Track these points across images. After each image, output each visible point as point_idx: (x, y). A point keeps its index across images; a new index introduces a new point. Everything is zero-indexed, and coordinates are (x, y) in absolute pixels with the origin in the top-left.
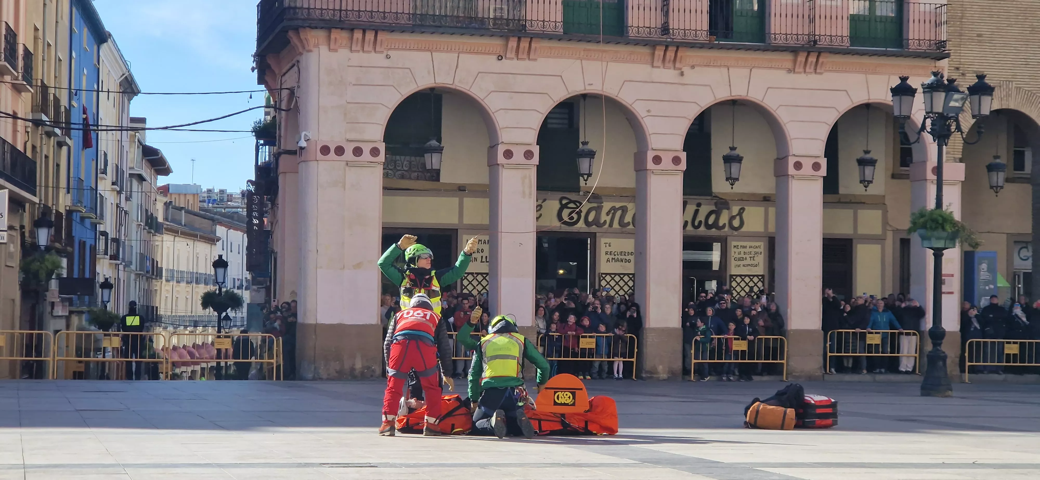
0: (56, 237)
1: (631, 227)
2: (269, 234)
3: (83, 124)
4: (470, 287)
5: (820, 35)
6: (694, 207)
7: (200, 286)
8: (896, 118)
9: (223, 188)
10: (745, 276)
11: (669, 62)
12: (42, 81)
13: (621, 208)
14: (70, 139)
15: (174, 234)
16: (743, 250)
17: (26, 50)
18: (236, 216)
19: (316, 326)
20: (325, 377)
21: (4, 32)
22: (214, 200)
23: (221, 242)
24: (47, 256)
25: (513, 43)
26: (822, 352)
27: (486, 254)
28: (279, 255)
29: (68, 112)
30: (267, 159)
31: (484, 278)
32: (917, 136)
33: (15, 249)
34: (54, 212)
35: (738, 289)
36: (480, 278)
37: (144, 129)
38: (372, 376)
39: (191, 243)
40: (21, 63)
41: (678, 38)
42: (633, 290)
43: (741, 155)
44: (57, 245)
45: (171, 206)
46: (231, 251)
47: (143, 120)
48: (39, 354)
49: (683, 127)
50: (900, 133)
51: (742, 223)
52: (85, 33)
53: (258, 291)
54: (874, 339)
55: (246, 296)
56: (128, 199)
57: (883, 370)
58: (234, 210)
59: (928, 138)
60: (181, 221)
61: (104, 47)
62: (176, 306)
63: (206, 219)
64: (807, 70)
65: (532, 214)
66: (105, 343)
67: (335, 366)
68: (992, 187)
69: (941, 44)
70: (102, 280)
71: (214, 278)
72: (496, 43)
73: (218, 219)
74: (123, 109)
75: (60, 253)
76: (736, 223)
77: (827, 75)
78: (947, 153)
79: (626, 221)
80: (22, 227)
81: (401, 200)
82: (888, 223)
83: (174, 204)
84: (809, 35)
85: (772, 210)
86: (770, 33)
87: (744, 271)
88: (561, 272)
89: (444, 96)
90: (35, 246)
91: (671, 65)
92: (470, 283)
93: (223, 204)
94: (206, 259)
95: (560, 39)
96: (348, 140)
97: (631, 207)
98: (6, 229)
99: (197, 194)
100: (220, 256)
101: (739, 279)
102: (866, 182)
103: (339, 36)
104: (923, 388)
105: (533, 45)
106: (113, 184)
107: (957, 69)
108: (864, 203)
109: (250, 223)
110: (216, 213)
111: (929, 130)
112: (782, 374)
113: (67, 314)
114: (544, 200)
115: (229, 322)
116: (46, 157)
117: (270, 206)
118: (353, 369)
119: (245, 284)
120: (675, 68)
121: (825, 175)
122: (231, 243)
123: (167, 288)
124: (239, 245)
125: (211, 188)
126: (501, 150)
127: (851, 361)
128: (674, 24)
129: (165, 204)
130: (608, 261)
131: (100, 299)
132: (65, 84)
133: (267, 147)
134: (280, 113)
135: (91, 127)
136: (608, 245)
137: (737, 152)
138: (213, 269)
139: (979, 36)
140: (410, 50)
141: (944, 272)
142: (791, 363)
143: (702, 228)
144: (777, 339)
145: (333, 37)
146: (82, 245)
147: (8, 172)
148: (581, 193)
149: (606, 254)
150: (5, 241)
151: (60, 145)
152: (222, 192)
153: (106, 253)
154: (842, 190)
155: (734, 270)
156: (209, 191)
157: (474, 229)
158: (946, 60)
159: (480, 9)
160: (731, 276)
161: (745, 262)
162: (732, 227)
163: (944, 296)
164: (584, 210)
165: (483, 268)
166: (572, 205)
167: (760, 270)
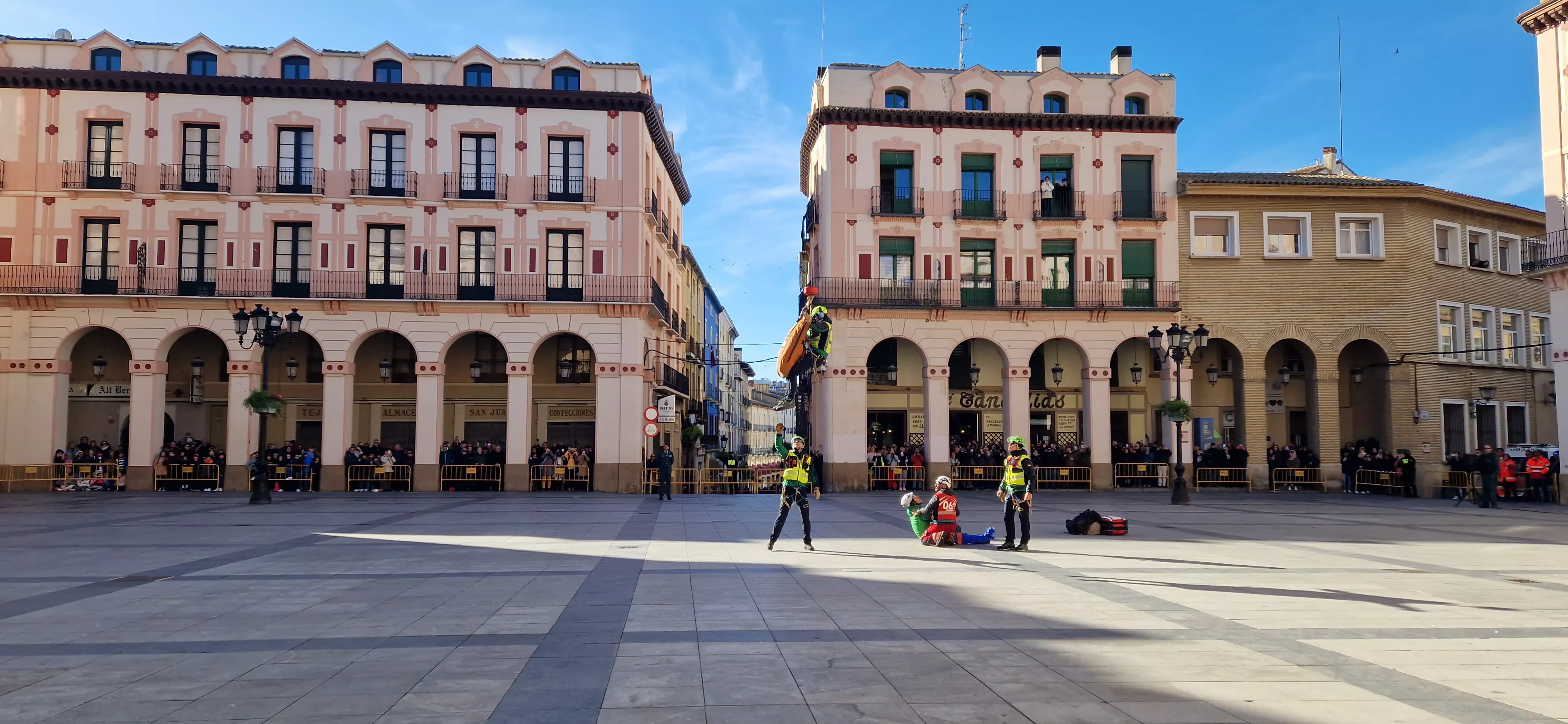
0: (699, 415)
3: (711, 357)
4: (914, 441)
5: (1105, 301)
6: (1035, 396)
8: (1151, 348)
10: (1066, 433)
11: (1020, 318)
12: (691, 337)
13: (994, 397)
14: (705, 364)
16: (1064, 419)
17: (683, 322)
19: (833, 464)
20: (838, 490)
21: (672, 314)
24: (695, 427)
25: (934, 313)
26: (1112, 475)
27: (922, 423)
29: (704, 350)
31: (922, 436)
32: (1164, 358)
33: (679, 425)
34: (698, 403)
35: (1062, 440)
36: (919, 436)
38: (863, 489)
40: (680, 329)
41: (1025, 306)
42: (1003, 441)
43: (1062, 368)
44: (699, 418)
48: (691, 481)
49: (1029, 354)
50: (1154, 356)
51: (1063, 404)
52: (711, 308)
54: (1142, 468)
57: (1149, 486)
59: (1171, 359)
61: (721, 315)
64: (1099, 320)
65: (947, 401)
67: (843, 485)
68: (1210, 382)
69: (1176, 304)
70: (722, 435)
72: (925, 313)
74: (730, 344)
75: (701, 424)
76: (1060, 404)
77: (1110, 323)
78: (1182, 366)
79: (998, 404)
80: (682, 413)
81: (877, 396)
82: (1148, 403)
84: (1099, 301)
85: (1080, 397)
86: (1077, 301)
87: (1065, 430)
88: (963, 431)
89: (898, 342)
90: (689, 423)
91: (1021, 320)
92: (914, 438)
95: (959, 309)
96: (848, 366)
97: (1000, 397)
98: (674, 415)
101: (1062, 435)
102: (1136, 381)
103: (842, 311)
104: (1172, 497)
105: (945, 313)
106: (726, 383)
107: (1186, 316)
108: (1133, 391)
111: (1171, 355)
112: (1090, 488)
113: (705, 454)
114: (953, 394)
118: (853, 487)
120: (1023, 322)
121: (1111, 377)
126: (929, 369)
127: (1129, 481)
128: (1022, 298)
130: (988, 425)
131: (721, 445)
132: (702, 336)
135: (715, 356)
136: (988, 417)
137: (1059, 367)
139: (1199, 298)
140: (879, 318)
141: (1182, 430)
142: (1094, 482)
143: (1041, 407)
144: (1086, 468)
145: (838, 313)
146: (712, 417)
147: (675, 385)
148: (973, 390)
149: (987, 422)
150: (674, 421)
153: (723, 420)
154: (1120, 385)
155: (1059, 430)
157: (915, 410)
158: (1180, 312)
159: (916, 295)
160: (1058, 433)
161: (1065, 425)
162: (1057, 406)
163: (1183, 444)
164: (974, 399)
165: (921, 431)
166: (968, 396)
167: (1075, 430)
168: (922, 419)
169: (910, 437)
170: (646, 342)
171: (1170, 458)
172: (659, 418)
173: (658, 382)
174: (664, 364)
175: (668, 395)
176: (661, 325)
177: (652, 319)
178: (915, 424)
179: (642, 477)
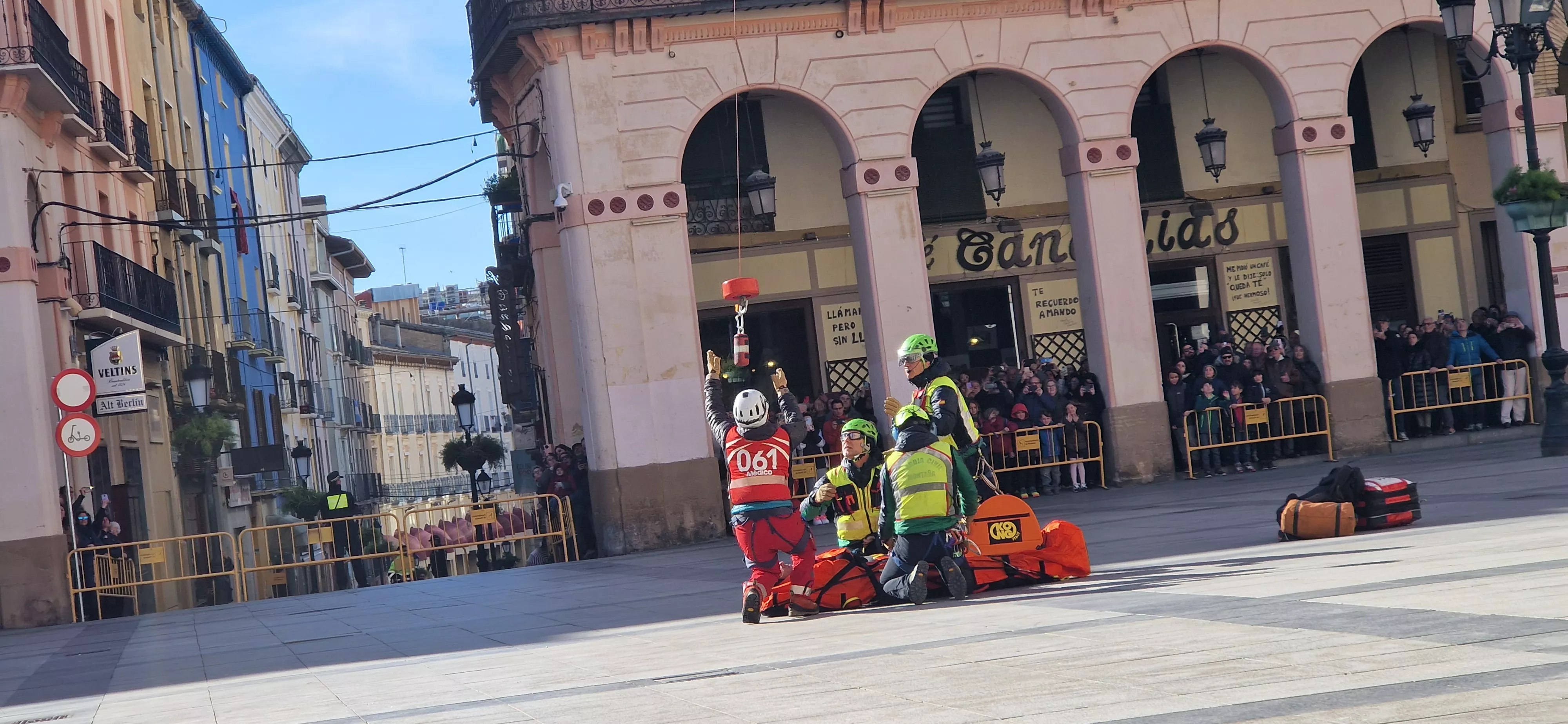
0: (219, 391)
1: (1069, 260)
2: (529, 343)
3: (234, 218)
4: (842, 383)
6: (1159, 219)
7: (437, 434)
8: (1450, 41)
9: (451, 284)
10: (1251, 311)
11: (1094, 4)
12: (166, 163)
13: (1051, 234)
14: (219, 243)
15: (389, 362)
16: (1241, 273)
17: (135, 119)
18: (476, 322)
19: (618, 472)
20: (641, 546)
21: (99, 97)
22: (442, 304)
23: (459, 364)
24: (210, 420)
25: (855, 9)
26: (1382, 410)
27: (859, 328)
28: (547, 374)
29: (210, 201)
30: (511, 232)
31: (861, 366)
32: (1485, 64)
33: (161, 416)
34: (210, 353)
35: (1242, 332)
36: (854, 366)
37: (325, 213)
38: (711, 536)
39: (415, 372)
40: (130, 140)
42: (1085, 354)
43: (1223, 129)
44: (221, 402)
45: (379, 322)
46: (477, 376)
47: (321, 200)
48: (218, 567)
49: (1127, 101)
50: (1459, 63)
51: (1235, 232)
52: (219, 82)
53: (523, 431)
54: (1460, 380)
55: (507, 440)
56: (315, 320)
57: (1480, 425)
58: (472, 314)
59: (1503, 64)
60: (397, 341)
61: (249, 99)
62: (407, 468)
63: (432, 333)
65: (919, 261)
66: (312, 539)
67: (654, 528)
70: (293, 445)
71: (457, 420)
72: (831, 12)
73: (450, 332)
74: (288, 187)
75: (227, 413)
76: (1226, 233)
78: (1535, 84)
79: (1060, 253)
80: (166, 382)
81: (721, 267)
82: (1458, 202)
83: (382, 318)
85: (1278, 207)
87: (1248, 304)
88: (975, 341)
89: (764, 104)
90: (189, 408)
91: (1097, 9)
92: (840, 376)
93: (454, 308)
94: (441, 393)
96: (628, 188)
97: (1064, 230)
98: (144, 389)
99: (415, 298)
100: (462, 387)
101: (1241, 317)
102: (1421, 145)
103: (595, 33)
104: (1544, 445)
105: (886, 10)
106: (290, 300)
108: (1418, 176)
109: (499, 331)
110: (446, 323)
111: (1504, 53)
112: (1327, 452)
113: (250, 502)
114: (935, 238)
115: (487, 483)
116: (188, 274)
117: (524, 301)
118: (681, 530)
119: (503, 423)
120: (1104, 12)
121: (1353, 142)
122: (475, 364)
123: (389, 444)
124: (487, 366)
125: (434, 286)
126: (860, 171)
127: (1429, 419)
129: (370, 319)
130: (1042, 315)
131: (294, 474)
132: (200, 163)
133: (509, 214)
134: (521, 162)
135: (246, 222)
136: (1038, 292)
137: (1216, 126)
138: (453, 407)
140: (702, 40)
141: (1553, 265)
142: (1338, 433)
143: (1176, 248)
144: (1312, 399)
145: (584, 36)
146: (258, 396)
147: (135, 304)
148: (988, 220)
149: (1038, 305)
150: (145, 407)
151: (205, 253)
152: (451, 289)
153: (294, 405)
154: (1382, 162)
155: (1232, 305)
156: (432, 291)
157: (835, 294)
160: (1229, 314)
161: (1247, 291)
162: (1221, 241)
163: (1558, 301)
164: (996, 244)
165: (858, 351)
166: (976, 240)
167: (1272, 299)
168: (858, 319)
169: (828, 374)
170: (33, 184)
171: (1532, 347)
172: (99, 402)
173: (83, 298)
174: (95, 244)
175: (117, 334)
176: (70, 133)
177: (42, 115)
178: (838, 333)
179: (69, 576)
